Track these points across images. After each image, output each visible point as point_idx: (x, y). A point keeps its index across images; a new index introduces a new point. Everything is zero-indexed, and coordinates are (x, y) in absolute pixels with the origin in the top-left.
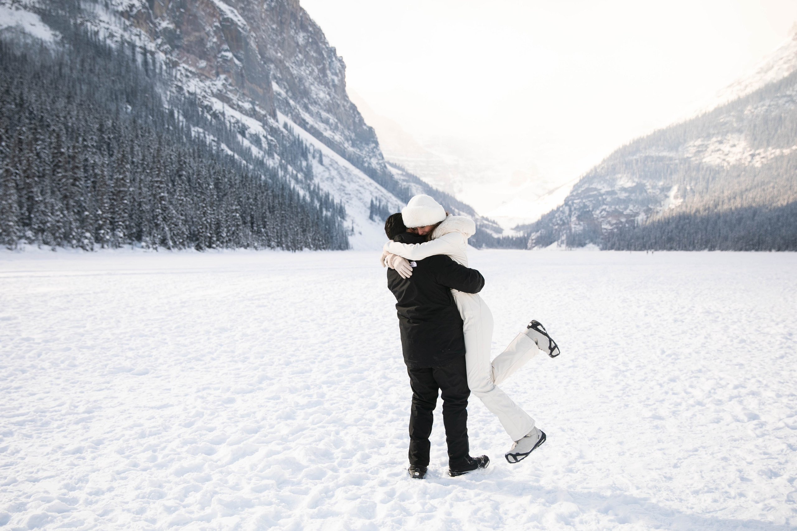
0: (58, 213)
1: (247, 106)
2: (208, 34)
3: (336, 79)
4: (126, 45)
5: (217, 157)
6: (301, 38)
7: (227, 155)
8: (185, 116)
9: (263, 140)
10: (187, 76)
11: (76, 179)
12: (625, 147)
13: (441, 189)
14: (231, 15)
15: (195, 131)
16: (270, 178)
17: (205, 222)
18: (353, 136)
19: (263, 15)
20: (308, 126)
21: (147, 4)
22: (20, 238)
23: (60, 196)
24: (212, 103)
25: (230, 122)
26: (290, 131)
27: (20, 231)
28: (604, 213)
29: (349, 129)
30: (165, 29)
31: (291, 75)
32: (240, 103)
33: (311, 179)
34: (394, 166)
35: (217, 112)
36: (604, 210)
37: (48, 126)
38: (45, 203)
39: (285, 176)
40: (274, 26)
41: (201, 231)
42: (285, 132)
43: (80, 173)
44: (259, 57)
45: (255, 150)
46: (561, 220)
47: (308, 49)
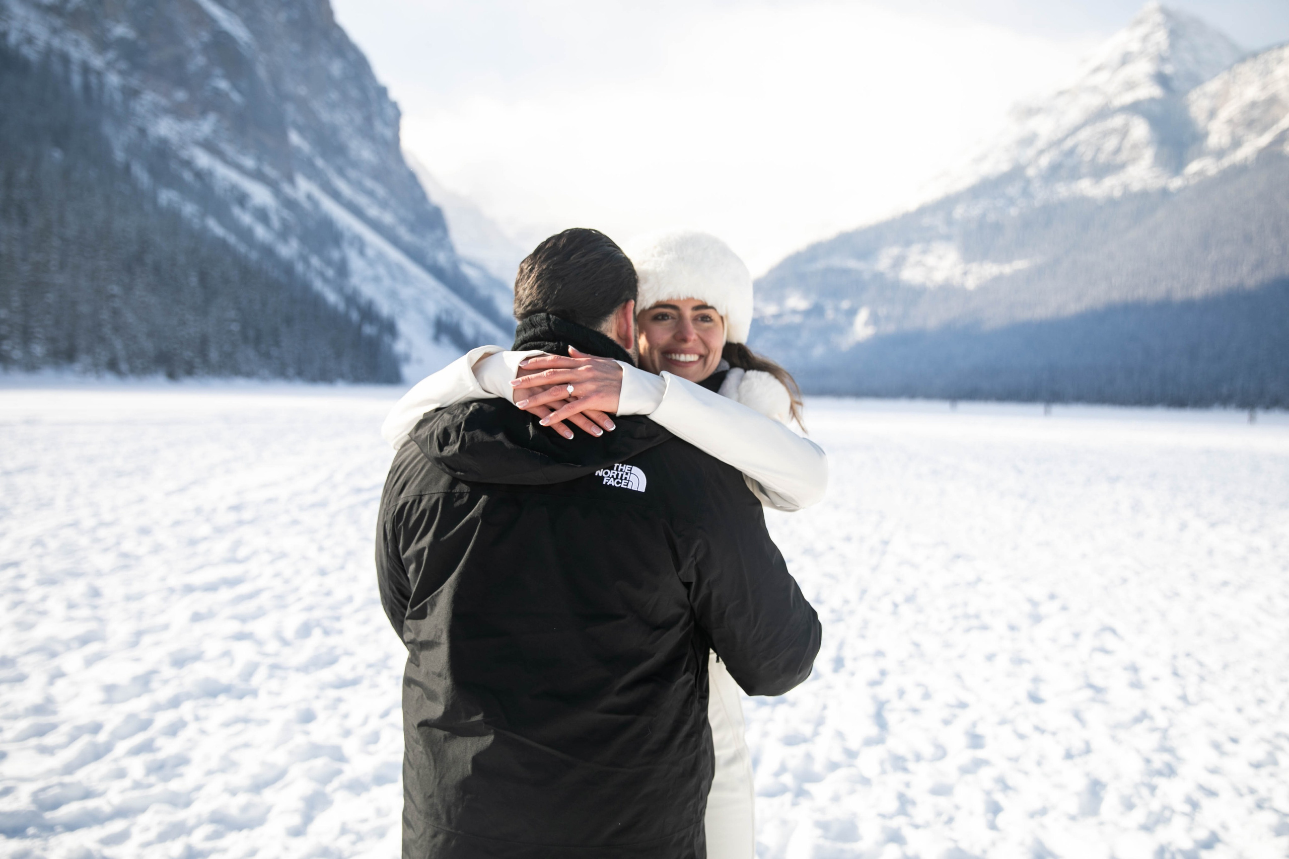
1: (249, 163)
2: (191, 51)
3: (387, 132)
4: (54, 57)
6: (336, 68)
7: (216, 237)
8: (150, 172)
9: (273, 215)
10: (154, 112)
12: (798, 254)
14: (227, 26)
15: (166, 196)
16: (283, 275)
18: (411, 217)
20: (343, 200)
24: (194, 156)
25: (222, 187)
26: (316, 205)
29: (405, 206)
31: (319, 121)
32: (240, 159)
33: (346, 278)
34: (472, 264)
35: (202, 170)
39: (306, 271)
40: (295, 47)
42: (307, 205)
44: (271, 91)
45: (260, 232)
47: (347, 85)
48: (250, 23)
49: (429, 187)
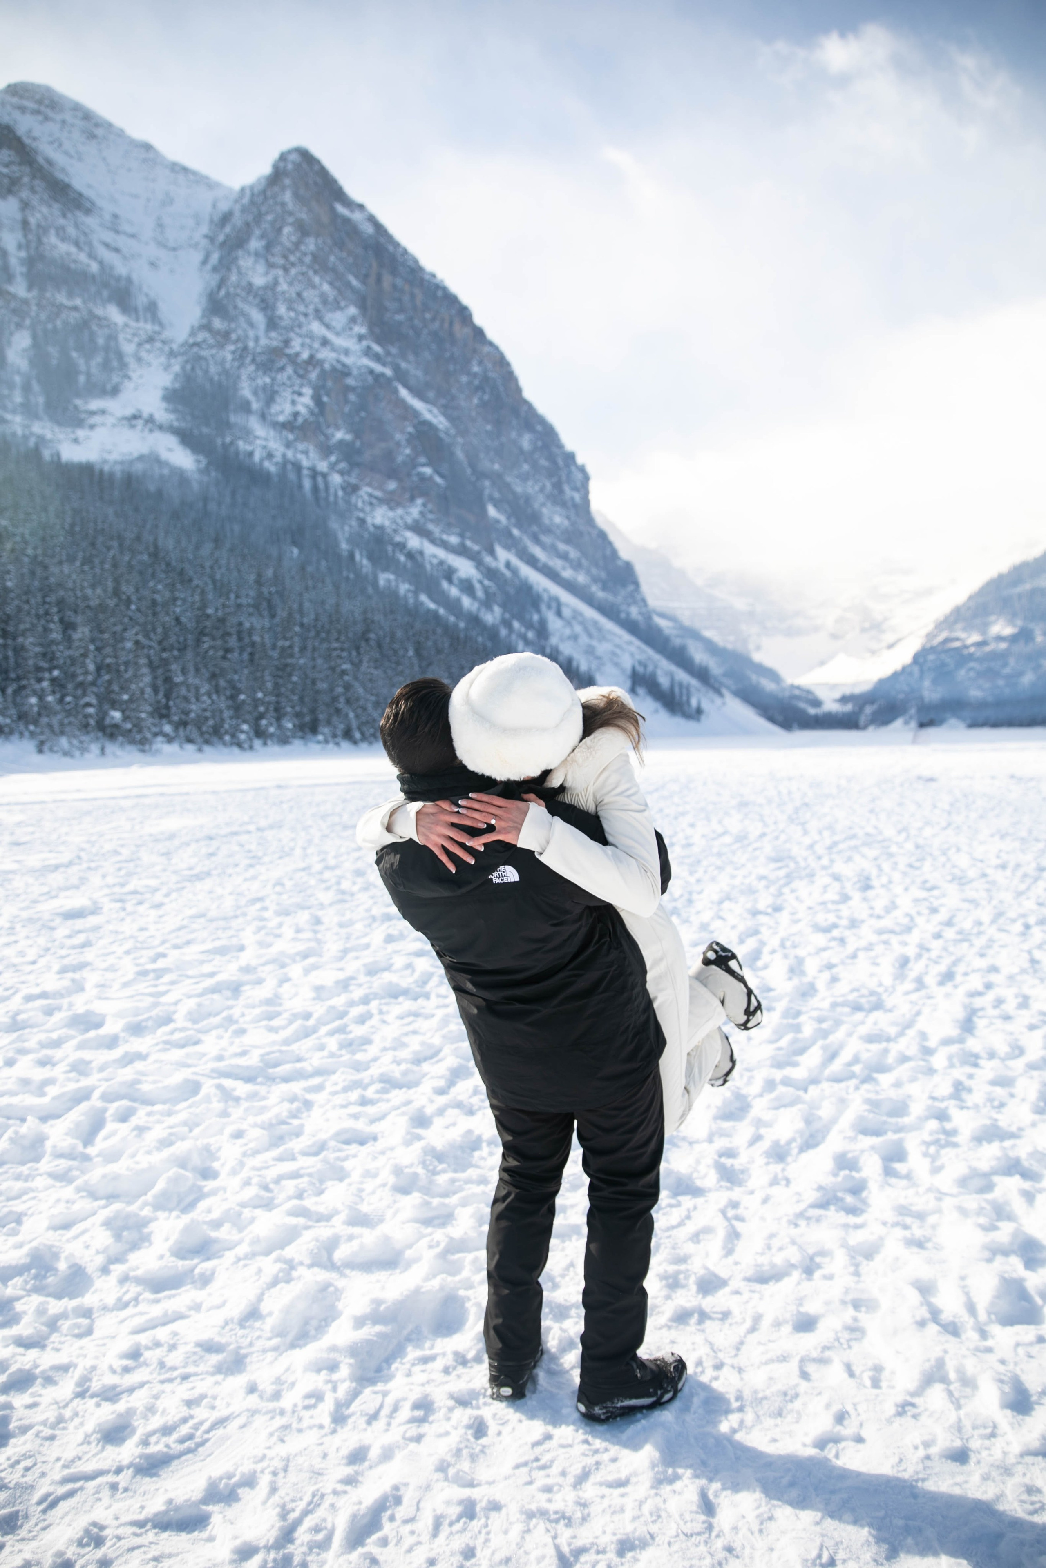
0: (205, 698)
1: (454, 540)
2: (398, 444)
3: (577, 497)
4: (289, 467)
5: (415, 612)
6: (526, 442)
7: (429, 611)
8: (370, 558)
9: (478, 586)
10: (371, 504)
11: (227, 650)
12: (1001, 577)
13: (729, 646)
14: (428, 416)
15: (385, 578)
18: (603, 575)
19: (473, 414)
20: (540, 565)
21: (316, 410)
22: (156, 735)
23: (207, 675)
24: (406, 539)
25: (431, 564)
26: (515, 572)
27: (155, 725)
28: (972, 674)
29: (596, 565)
30: (341, 442)
31: (514, 493)
32: (445, 537)
33: (546, 638)
34: (662, 615)
35: (414, 551)
36: (971, 669)
37: (190, 580)
38: (188, 687)
39: (509, 635)
42: (508, 574)
43: (233, 642)
44: (469, 471)
45: (466, 602)
46: (909, 685)
47: (536, 456)
48: (447, 410)
49: (618, 544)
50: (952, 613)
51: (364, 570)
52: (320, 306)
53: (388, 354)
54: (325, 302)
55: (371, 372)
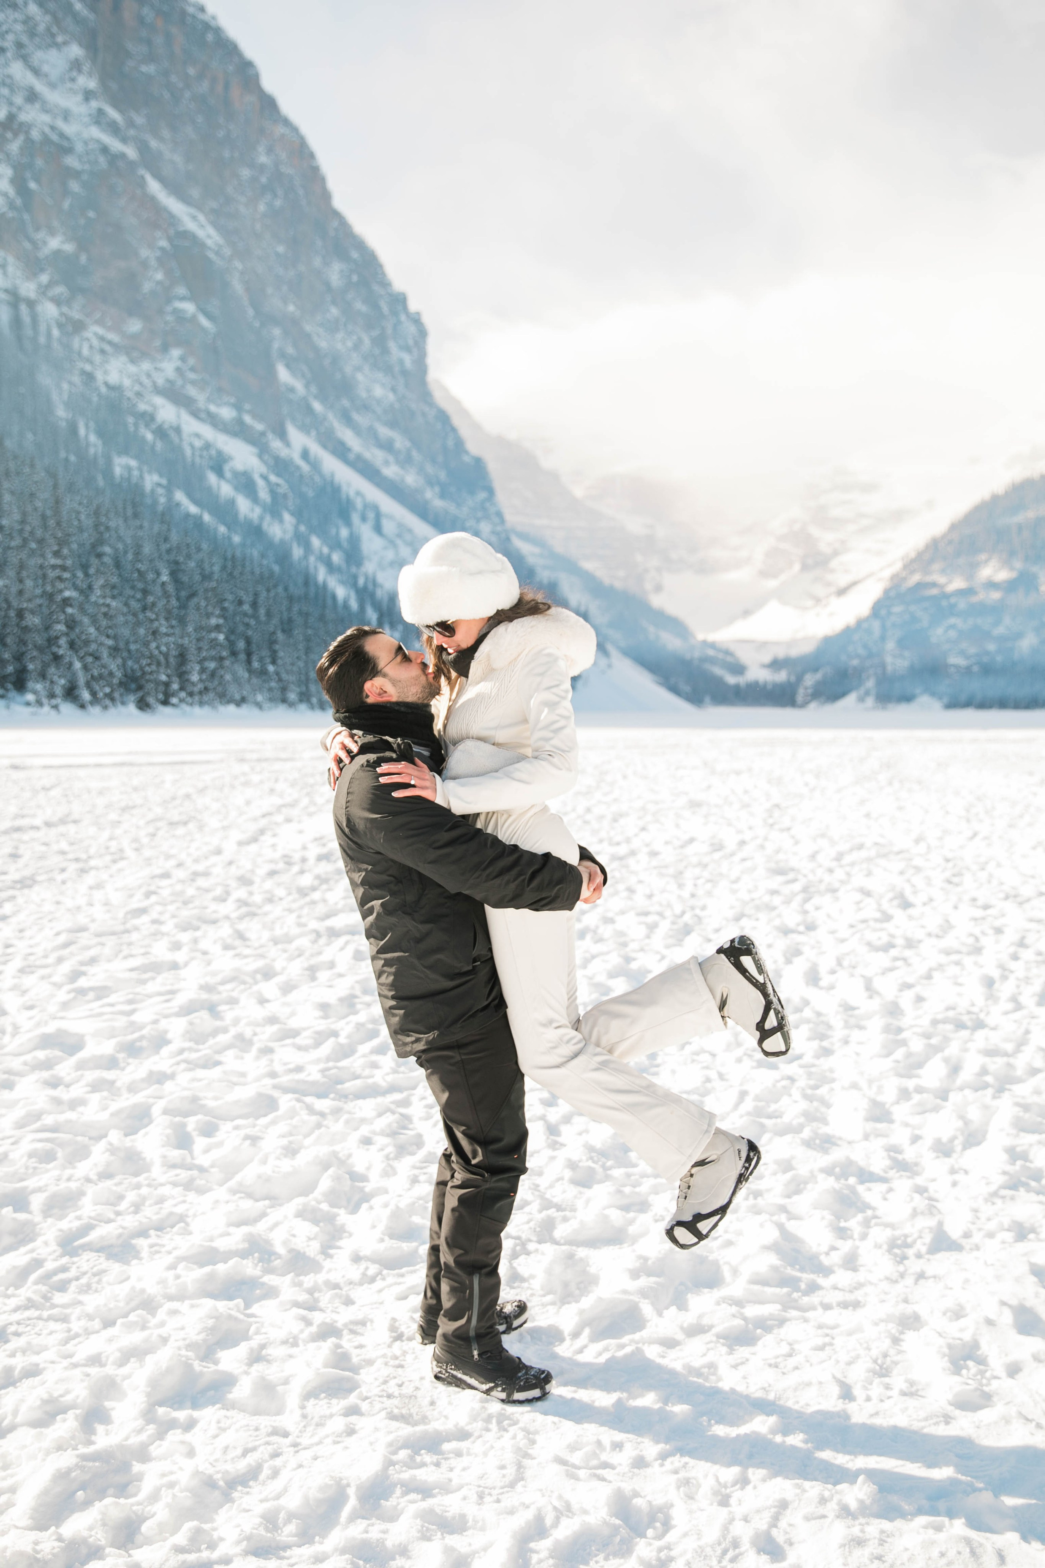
1: (227, 413)
2: (145, 264)
3: (407, 359)
5: (168, 517)
6: (335, 274)
7: (188, 515)
8: (100, 434)
9: (260, 483)
10: (103, 352)
12: (995, 498)
13: (618, 585)
14: (190, 225)
16: (276, 562)
17: (156, 652)
18: (443, 475)
19: (258, 226)
20: (351, 456)
21: (19, 202)
24: (155, 407)
25: (192, 446)
28: (952, 634)
31: (316, 350)
32: (213, 408)
33: (359, 563)
34: (525, 537)
35: (166, 426)
36: (953, 627)
39: (306, 557)
40: (281, 249)
41: (147, 669)
42: (305, 467)
45: (244, 505)
46: (865, 646)
47: (350, 296)
48: (217, 218)
49: (465, 432)
50: (927, 547)
51: (92, 451)
52: (25, 39)
53: (131, 124)
54: (32, 34)
55: (105, 150)
